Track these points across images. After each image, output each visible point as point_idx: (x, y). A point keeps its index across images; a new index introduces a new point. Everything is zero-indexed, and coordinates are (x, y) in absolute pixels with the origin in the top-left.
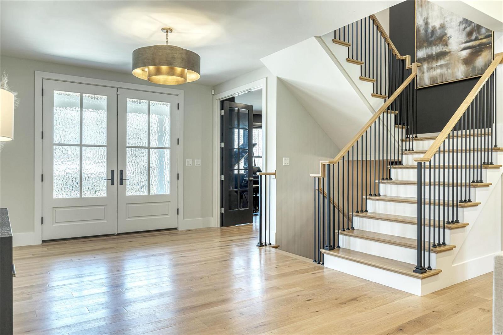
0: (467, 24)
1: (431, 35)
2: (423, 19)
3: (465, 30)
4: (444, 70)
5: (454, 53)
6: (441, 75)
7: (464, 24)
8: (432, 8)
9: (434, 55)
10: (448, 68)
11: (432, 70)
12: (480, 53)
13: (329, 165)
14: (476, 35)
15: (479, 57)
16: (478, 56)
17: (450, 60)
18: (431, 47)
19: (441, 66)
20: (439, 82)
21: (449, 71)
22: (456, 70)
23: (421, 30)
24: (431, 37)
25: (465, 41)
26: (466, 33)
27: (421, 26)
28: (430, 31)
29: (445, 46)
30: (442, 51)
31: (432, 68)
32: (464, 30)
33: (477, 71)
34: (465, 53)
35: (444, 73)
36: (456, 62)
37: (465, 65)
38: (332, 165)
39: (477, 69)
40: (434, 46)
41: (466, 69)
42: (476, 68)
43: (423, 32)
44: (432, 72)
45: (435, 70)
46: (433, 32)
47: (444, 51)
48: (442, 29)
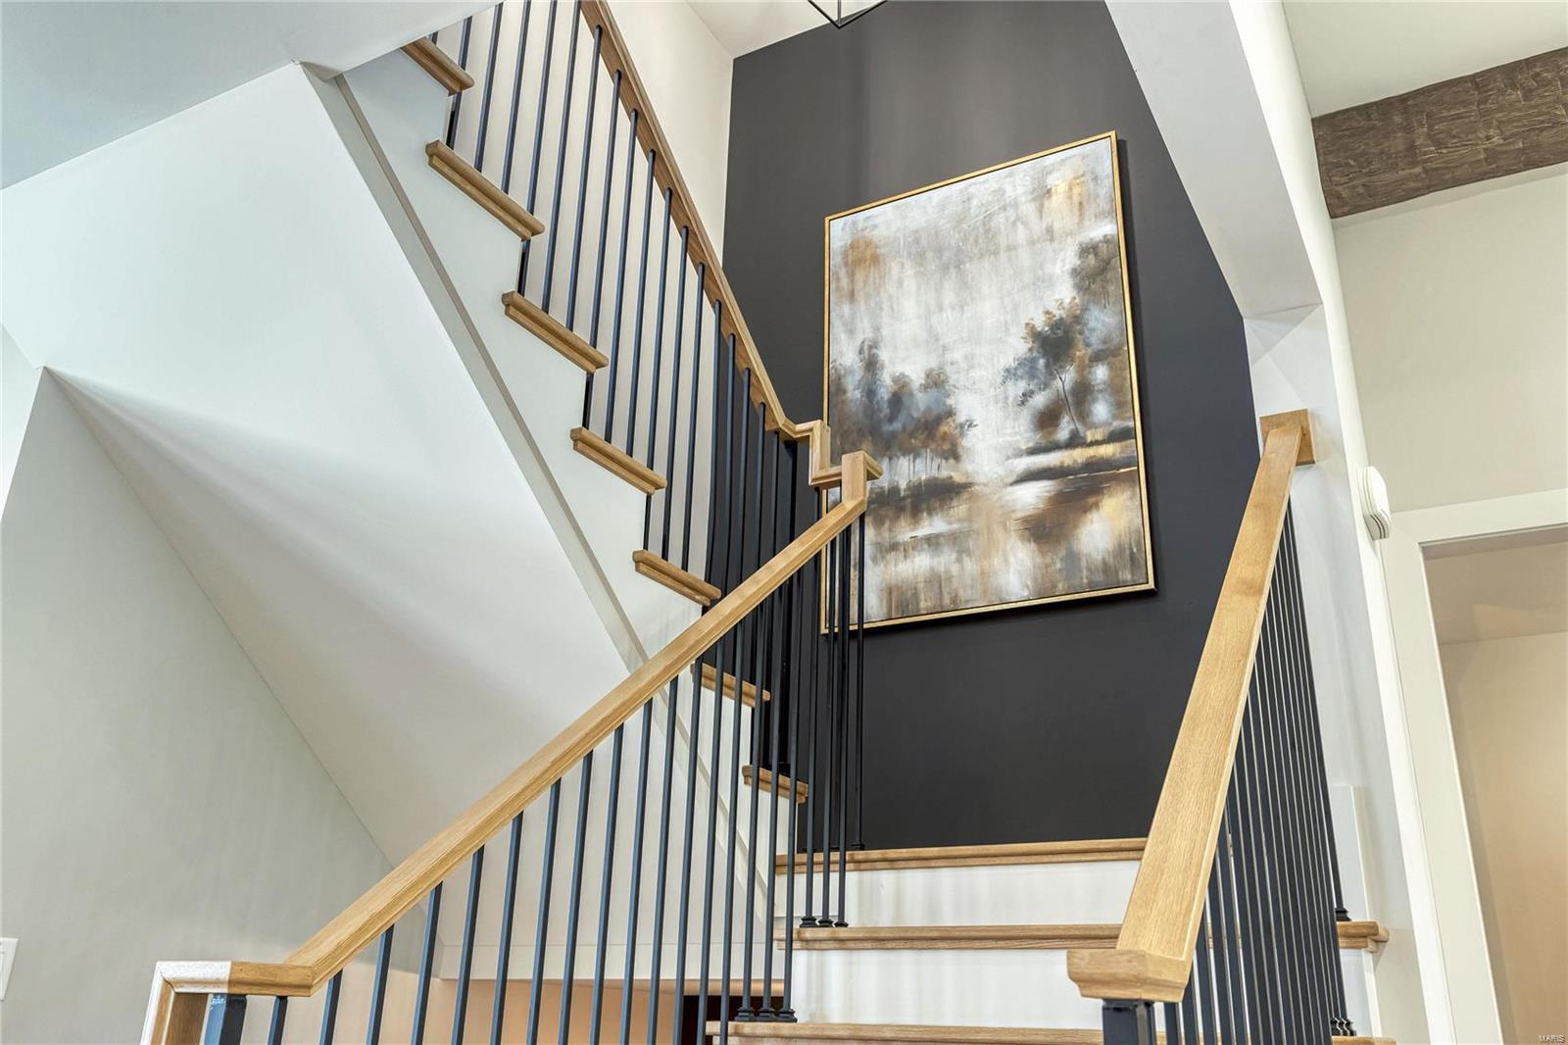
0: (1036, 381)
1: (888, 411)
2: (858, 348)
3: (1027, 404)
4: (944, 561)
5: (987, 490)
6: (936, 580)
7: (1022, 377)
8: (892, 308)
9: (902, 494)
10: (962, 552)
11: (893, 553)
12: (1091, 500)
13: (236, 1005)
14: (1072, 427)
15: (1089, 516)
16: (1087, 509)
17: (969, 518)
18: (890, 459)
19: (932, 542)
20: (926, 608)
21: (970, 566)
22: (997, 561)
23: (850, 388)
24: (891, 419)
25: (1031, 445)
26: (1034, 415)
27: (849, 371)
28: (884, 394)
29: (946, 459)
30: (936, 479)
31: (894, 547)
32: (1023, 403)
33: (1085, 572)
34: (1033, 496)
35: (947, 571)
36: (999, 533)
37: (1033, 546)
38: (260, 1009)
39: (1084, 563)
40: (904, 455)
41: (1039, 560)
42: (1080, 560)
43: (859, 396)
44: (895, 565)
45: (905, 557)
46: (898, 399)
47: (943, 480)
48: (934, 390)
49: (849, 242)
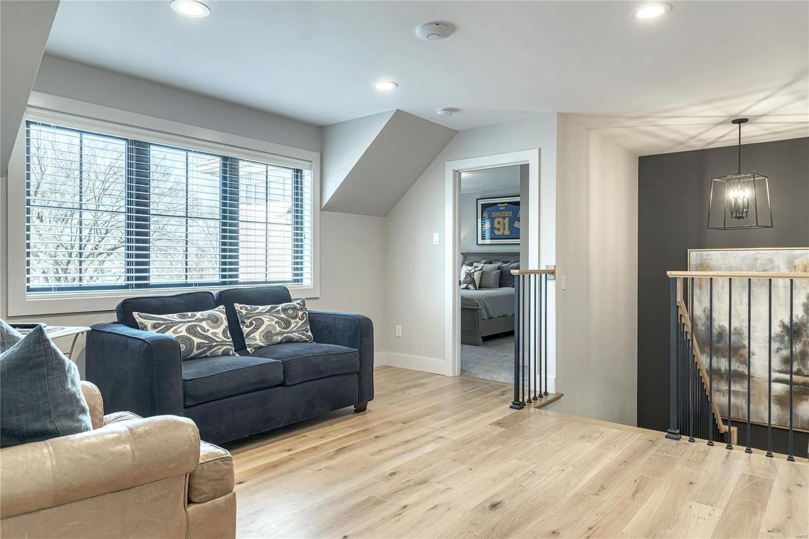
0: (783, 345)
1: (716, 338)
2: (703, 309)
3: (779, 353)
5: (759, 381)
7: (777, 342)
8: (719, 297)
9: (722, 372)
11: (718, 393)
12: (805, 397)
14: (798, 367)
15: (803, 402)
16: (802, 400)
18: (717, 357)
19: (735, 393)
23: (700, 325)
24: (718, 342)
25: (779, 369)
26: (781, 358)
27: (699, 318)
28: (715, 331)
29: (742, 364)
30: (737, 371)
32: (777, 352)
33: (800, 422)
34: (779, 388)
35: (741, 406)
36: (763, 397)
37: (778, 406)
39: (799, 419)
40: (723, 357)
41: (781, 412)
42: (798, 417)
43: (704, 329)
44: (719, 397)
45: (723, 395)
46: (720, 335)
47: (740, 372)
48: (737, 336)
49: (699, 263)
